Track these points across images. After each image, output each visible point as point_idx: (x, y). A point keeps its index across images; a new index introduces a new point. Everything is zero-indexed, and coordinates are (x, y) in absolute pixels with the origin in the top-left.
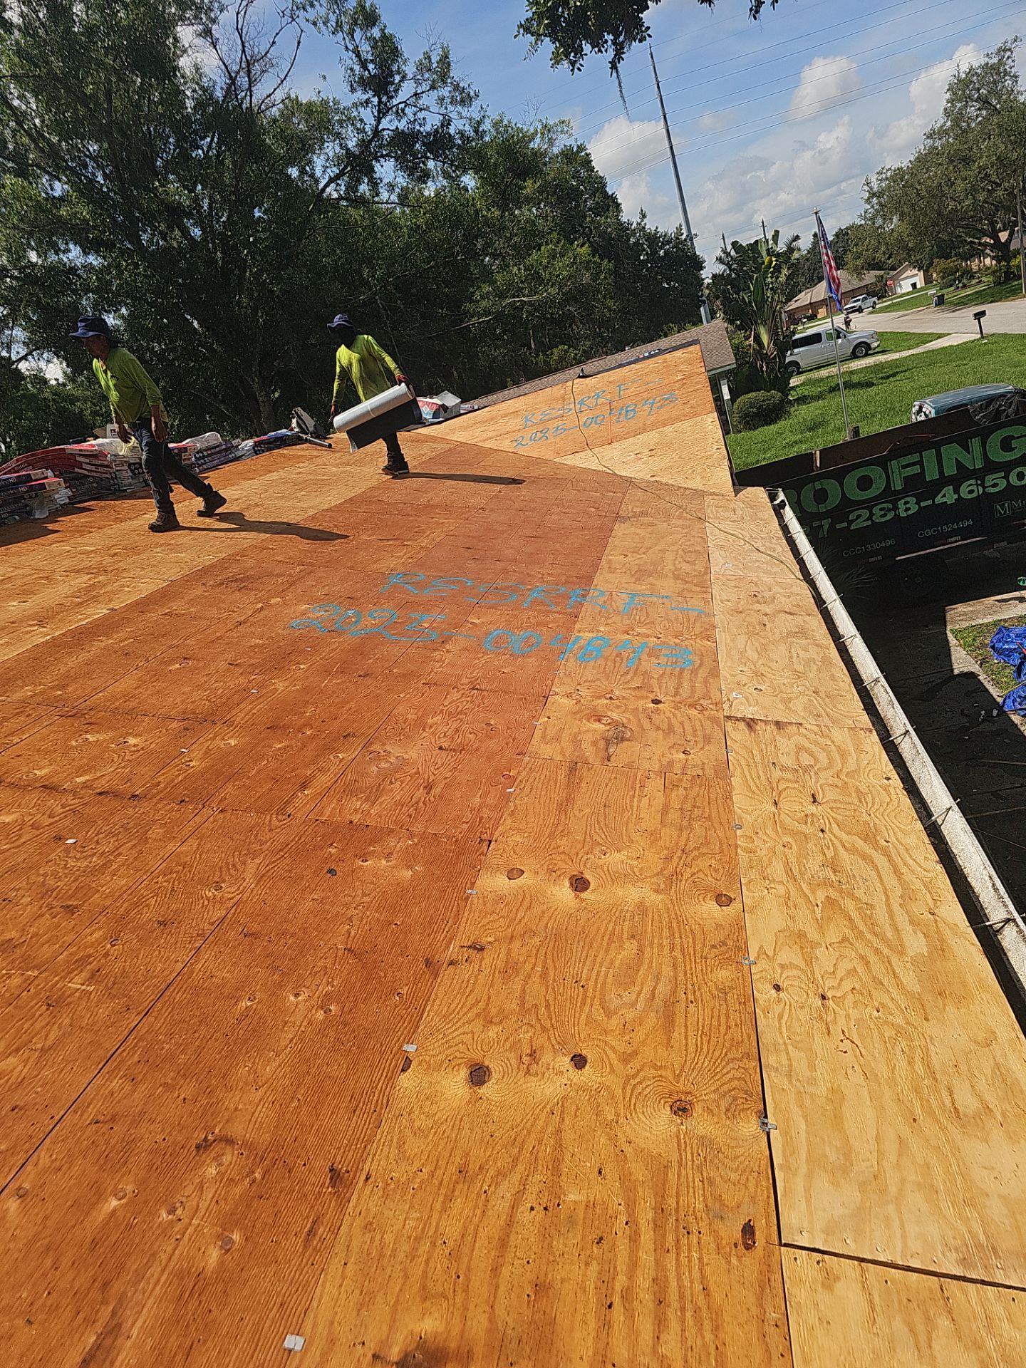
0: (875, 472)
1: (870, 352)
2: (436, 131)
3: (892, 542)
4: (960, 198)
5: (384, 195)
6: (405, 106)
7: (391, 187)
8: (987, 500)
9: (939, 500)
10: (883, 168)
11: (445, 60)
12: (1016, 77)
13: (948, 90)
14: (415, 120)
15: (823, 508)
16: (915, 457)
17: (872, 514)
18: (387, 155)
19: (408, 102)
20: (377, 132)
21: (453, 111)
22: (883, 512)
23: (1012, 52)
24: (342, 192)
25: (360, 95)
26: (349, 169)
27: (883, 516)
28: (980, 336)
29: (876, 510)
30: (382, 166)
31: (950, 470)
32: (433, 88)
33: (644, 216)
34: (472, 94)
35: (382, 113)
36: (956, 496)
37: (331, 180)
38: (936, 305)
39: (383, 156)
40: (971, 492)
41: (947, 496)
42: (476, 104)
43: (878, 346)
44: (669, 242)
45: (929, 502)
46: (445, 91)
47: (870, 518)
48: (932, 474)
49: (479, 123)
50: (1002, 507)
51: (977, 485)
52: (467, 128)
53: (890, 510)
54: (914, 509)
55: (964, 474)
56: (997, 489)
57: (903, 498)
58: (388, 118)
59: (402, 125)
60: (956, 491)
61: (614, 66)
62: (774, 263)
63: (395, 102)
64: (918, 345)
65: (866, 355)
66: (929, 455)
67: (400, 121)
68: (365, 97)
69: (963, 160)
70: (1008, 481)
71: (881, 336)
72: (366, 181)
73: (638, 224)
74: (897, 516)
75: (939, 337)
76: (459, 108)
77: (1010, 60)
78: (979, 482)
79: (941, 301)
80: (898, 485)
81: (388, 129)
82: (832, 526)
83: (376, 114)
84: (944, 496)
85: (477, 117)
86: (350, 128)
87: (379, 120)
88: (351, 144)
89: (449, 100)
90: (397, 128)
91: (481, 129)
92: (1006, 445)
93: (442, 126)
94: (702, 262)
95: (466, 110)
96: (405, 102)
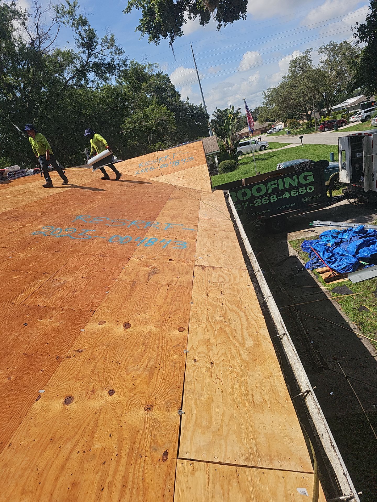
0: (262, 186)
1: (266, 149)
2: (109, 63)
3: (269, 211)
4: (295, 99)
5: (90, 85)
6: (98, 54)
7: (93, 82)
8: (299, 197)
9: (284, 196)
10: (269, 88)
11: (112, 39)
12: (311, 61)
13: (290, 64)
14: (101, 59)
15: (245, 199)
16: (276, 182)
17: (262, 201)
18: (91, 71)
19: (99, 53)
20: (87, 62)
21: (116, 57)
22: (265, 200)
23: (310, 53)
24: (74, 83)
25: (81, 49)
26: (77, 75)
27: (265, 202)
28: (301, 144)
29: (263, 199)
30: (90, 74)
31: (287, 186)
32: (108, 48)
33: (188, 99)
34: (122, 51)
35: (89, 56)
36: (290, 195)
37: (70, 78)
38: (288, 134)
39: (90, 71)
40: (294, 194)
41: (287, 195)
42: (124, 55)
43: (269, 147)
44: (197, 109)
45: (281, 197)
46: (113, 50)
47: (261, 202)
48: (281, 187)
49: (125, 61)
50: (305, 199)
51: (296, 191)
52: (121, 63)
53: (268, 200)
54: (276, 199)
55: (292, 188)
56: (303, 193)
57: (272, 195)
58: (92, 58)
59: (97, 60)
60: (290, 193)
61: (171, 44)
62: (232, 117)
63: (94, 52)
64: (282, 147)
65: (265, 150)
66: (280, 181)
67: (96, 59)
68: (83, 50)
69: (295, 86)
70: (306, 190)
71: (270, 143)
72: (84, 79)
73: (186, 102)
74: (270, 202)
75: (289, 145)
76: (118, 56)
77: (309, 55)
78: (297, 191)
79: (289, 133)
80: (270, 191)
81: (91, 62)
82: (248, 205)
83: (87, 56)
84: (286, 195)
85: (124, 59)
86: (78, 60)
87: (88, 58)
88: (78, 66)
89: (114, 53)
90: (95, 61)
91: (125, 63)
92: (305, 178)
93: (112, 62)
94: (209, 116)
95: (120, 57)
96: (98, 53)
